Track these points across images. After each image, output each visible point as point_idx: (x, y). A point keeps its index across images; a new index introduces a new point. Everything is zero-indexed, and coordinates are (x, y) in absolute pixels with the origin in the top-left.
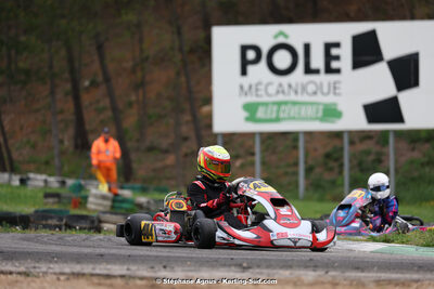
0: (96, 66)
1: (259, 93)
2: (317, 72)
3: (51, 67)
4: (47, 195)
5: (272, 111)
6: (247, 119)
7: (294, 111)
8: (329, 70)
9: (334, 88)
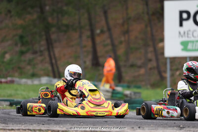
0: (103, 22)
1: (189, 36)
3: (80, 23)
5: (196, 45)
6: (183, 50)
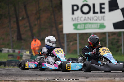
1: (78, 20)
2: (97, 13)
3: (9, 13)
4: (9, 55)
7: (90, 26)
8: (101, 12)
9: (103, 18)
